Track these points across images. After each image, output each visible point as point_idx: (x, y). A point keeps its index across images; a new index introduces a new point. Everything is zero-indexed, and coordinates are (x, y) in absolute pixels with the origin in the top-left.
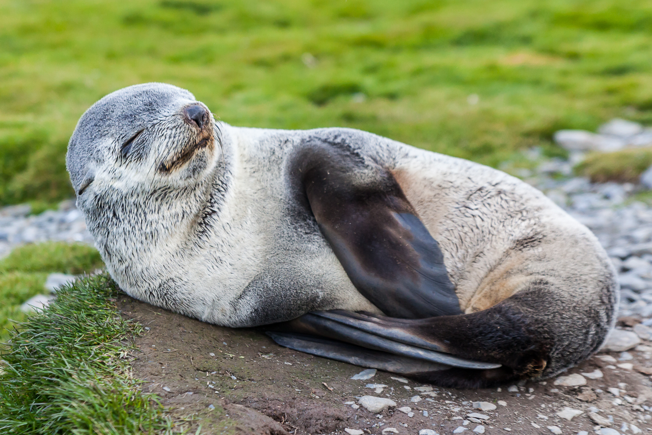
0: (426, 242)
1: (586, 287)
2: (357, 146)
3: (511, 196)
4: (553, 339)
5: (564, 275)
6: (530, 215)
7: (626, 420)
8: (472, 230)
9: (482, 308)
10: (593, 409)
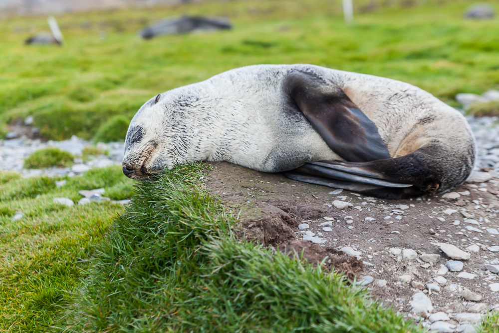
0: (367, 122)
1: (460, 144)
2: (320, 74)
3: (414, 97)
4: (442, 171)
5: (448, 137)
6: (426, 106)
7: (482, 216)
8: (394, 115)
9: (402, 155)
10: (464, 210)
